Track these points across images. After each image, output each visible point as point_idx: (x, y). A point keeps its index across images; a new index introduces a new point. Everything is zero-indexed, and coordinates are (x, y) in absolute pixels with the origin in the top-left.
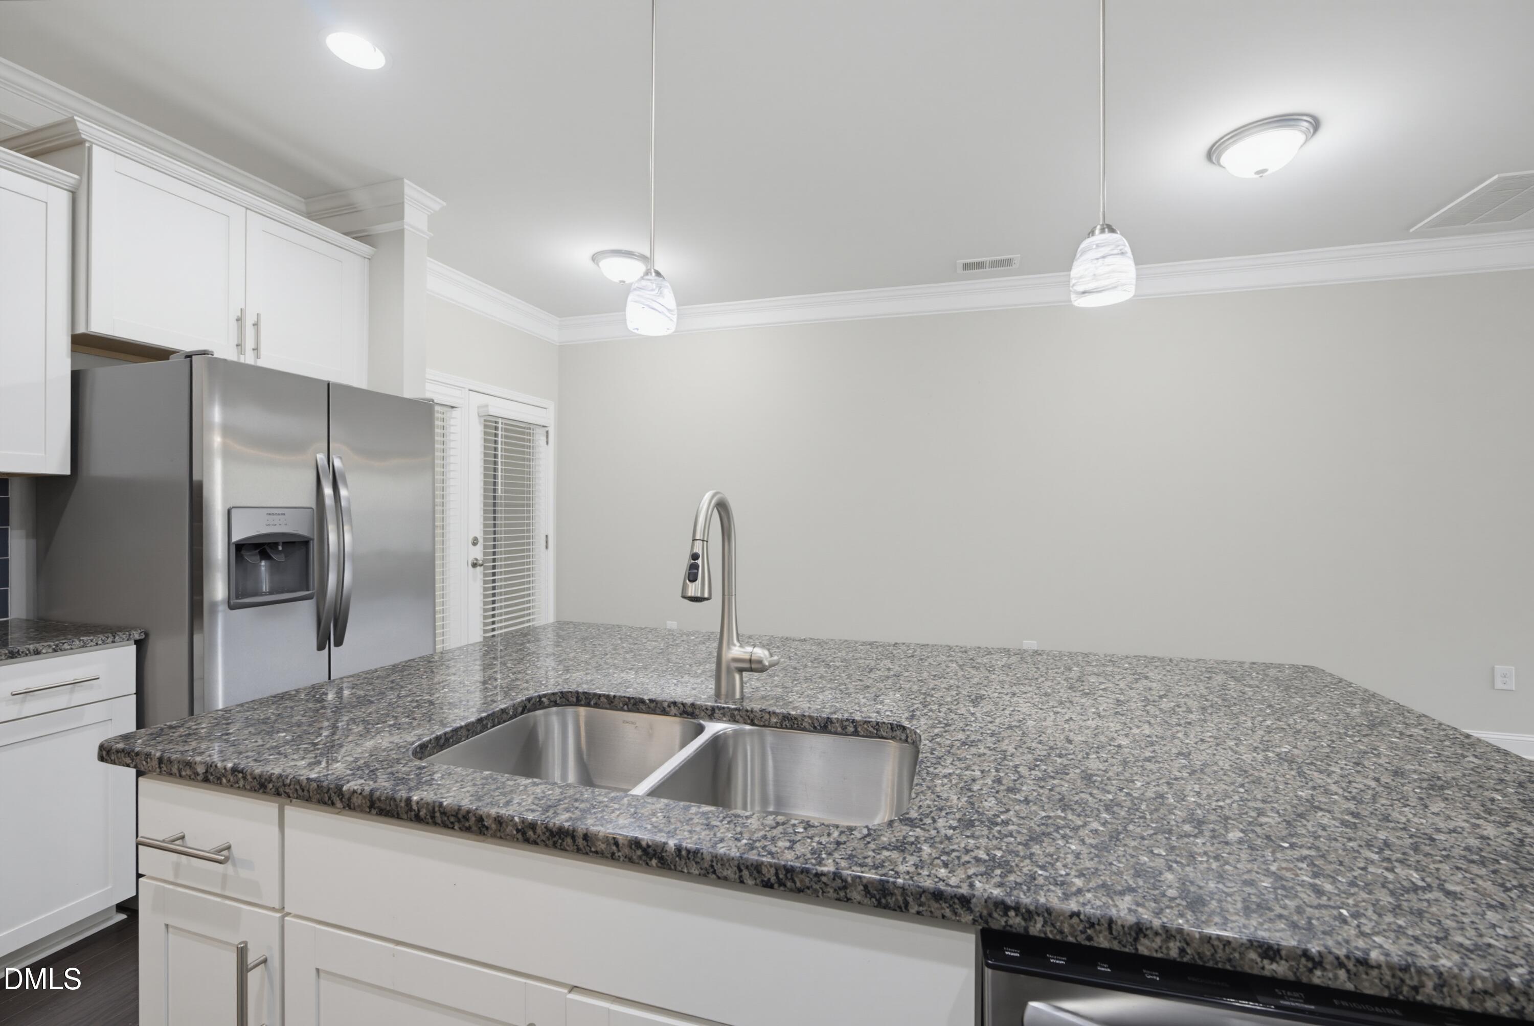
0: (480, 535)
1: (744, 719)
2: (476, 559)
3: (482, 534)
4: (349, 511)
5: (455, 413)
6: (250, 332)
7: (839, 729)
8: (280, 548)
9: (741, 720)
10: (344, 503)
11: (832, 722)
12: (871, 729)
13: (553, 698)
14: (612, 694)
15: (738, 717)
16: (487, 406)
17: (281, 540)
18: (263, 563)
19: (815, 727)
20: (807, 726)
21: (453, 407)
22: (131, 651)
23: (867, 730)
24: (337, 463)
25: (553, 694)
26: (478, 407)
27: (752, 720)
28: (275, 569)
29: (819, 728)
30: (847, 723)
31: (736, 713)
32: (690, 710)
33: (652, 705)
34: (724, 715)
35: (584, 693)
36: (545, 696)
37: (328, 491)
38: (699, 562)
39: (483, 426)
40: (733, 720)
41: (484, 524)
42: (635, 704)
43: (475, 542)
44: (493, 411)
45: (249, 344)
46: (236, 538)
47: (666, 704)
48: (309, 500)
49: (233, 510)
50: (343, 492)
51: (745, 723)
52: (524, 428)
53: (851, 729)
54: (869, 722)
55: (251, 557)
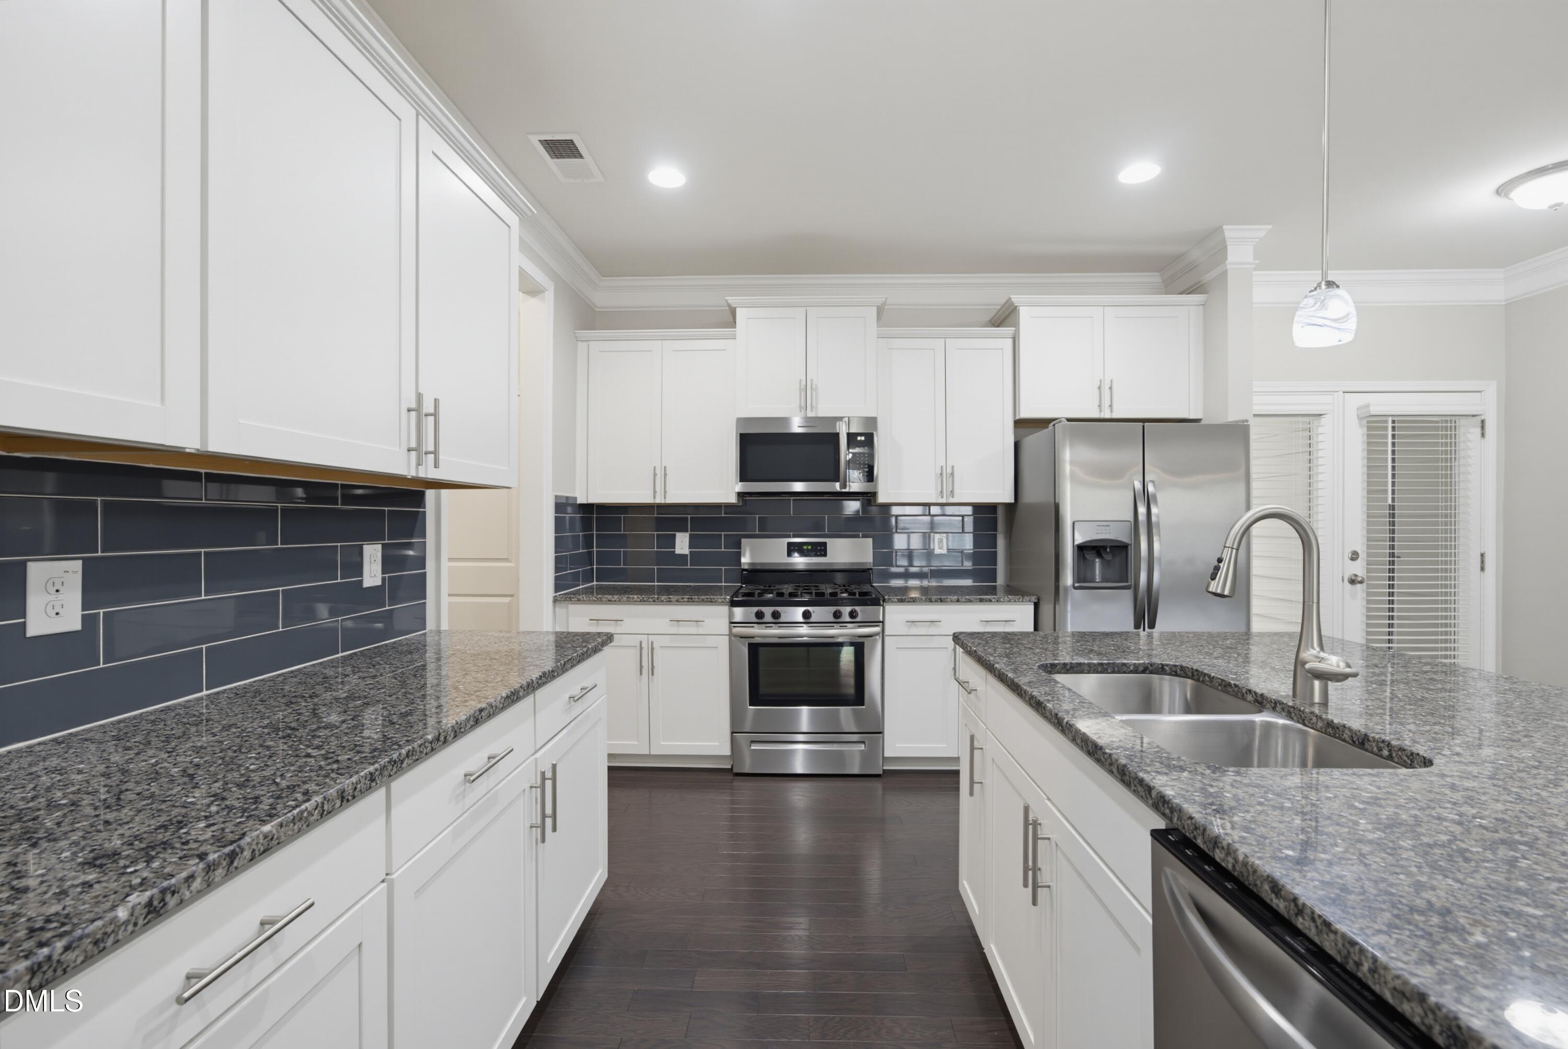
0: (1361, 549)
1: (1298, 718)
2: (1356, 576)
3: (1365, 548)
4: (1158, 524)
5: (1323, 420)
6: (1106, 393)
7: (1375, 749)
8: (1108, 550)
9: (1295, 718)
10: (1154, 519)
11: (1369, 740)
12: (1405, 758)
13: (1174, 669)
14: (1213, 674)
15: (1293, 714)
16: (1368, 406)
17: (1109, 544)
18: (1097, 560)
19: (1354, 741)
20: (1348, 739)
21: (1321, 415)
22: (1031, 608)
23: (1401, 758)
24: (1151, 488)
25: (1175, 666)
26: (1358, 409)
27: (1303, 720)
28: (1106, 564)
29: (1357, 743)
30: (1382, 745)
31: (1292, 710)
32: (1260, 699)
33: (1236, 689)
34: (1283, 709)
35: (1197, 670)
36: (1167, 665)
37: (1142, 510)
38: (1221, 565)
39: (1365, 429)
40: (1289, 716)
41: (1368, 537)
42: (1225, 686)
43: (1354, 556)
44: (1374, 410)
45: (1106, 402)
46: (1076, 543)
47: (1244, 691)
48: (1129, 516)
49: (1076, 523)
50: (1154, 510)
51: (1299, 722)
52: (1437, 422)
53: (1385, 753)
54: (1404, 750)
55: (1089, 556)
